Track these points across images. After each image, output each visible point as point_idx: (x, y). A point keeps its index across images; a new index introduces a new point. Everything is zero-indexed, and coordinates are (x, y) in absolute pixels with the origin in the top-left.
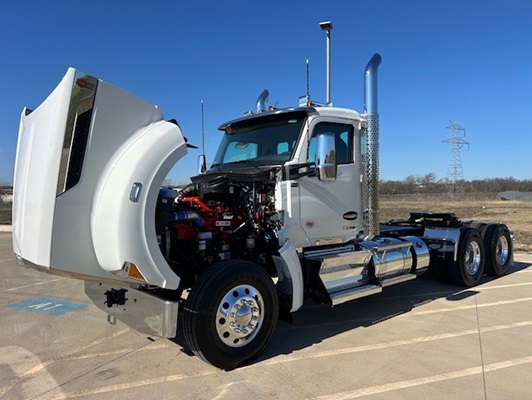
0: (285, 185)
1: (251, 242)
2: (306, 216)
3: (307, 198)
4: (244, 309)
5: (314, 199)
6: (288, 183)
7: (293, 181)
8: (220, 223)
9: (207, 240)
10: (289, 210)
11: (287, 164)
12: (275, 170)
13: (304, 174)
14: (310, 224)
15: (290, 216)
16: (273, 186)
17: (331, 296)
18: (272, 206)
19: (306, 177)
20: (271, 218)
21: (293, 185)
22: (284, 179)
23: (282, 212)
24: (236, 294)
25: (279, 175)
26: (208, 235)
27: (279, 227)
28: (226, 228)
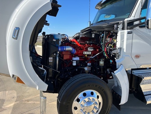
0: (124, 32)
1: (102, 63)
2: (135, 51)
3: (137, 41)
4: (89, 103)
5: (142, 42)
6: (126, 31)
7: (129, 30)
8: (85, 53)
9: (77, 61)
10: (125, 47)
11: (126, 20)
12: (118, 24)
13: (137, 25)
14: (137, 57)
15: (125, 51)
16: (116, 33)
17: (146, 97)
18: (115, 45)
19: (138, 28)
20: (113, 52)
21: (129, 33)
22: (123, 29)
23: (120, 49)
24: (85, 95)
25: (120, 26)
26: (78, 59)
27: (118, 56)
28: (88, 55)
